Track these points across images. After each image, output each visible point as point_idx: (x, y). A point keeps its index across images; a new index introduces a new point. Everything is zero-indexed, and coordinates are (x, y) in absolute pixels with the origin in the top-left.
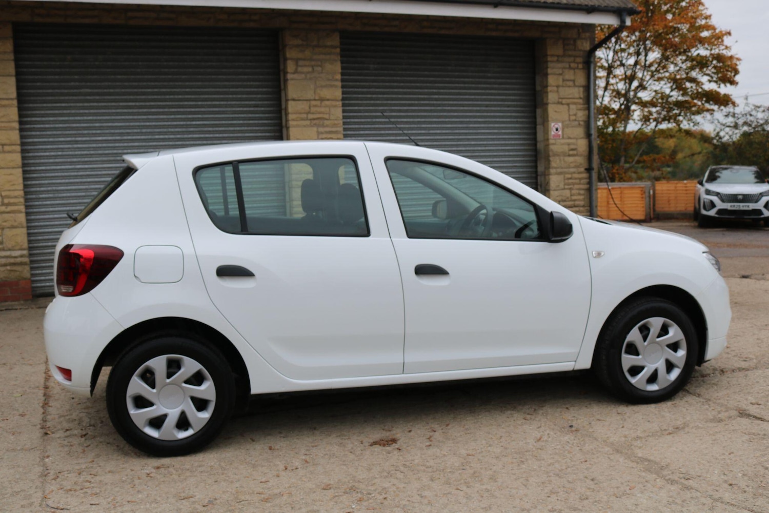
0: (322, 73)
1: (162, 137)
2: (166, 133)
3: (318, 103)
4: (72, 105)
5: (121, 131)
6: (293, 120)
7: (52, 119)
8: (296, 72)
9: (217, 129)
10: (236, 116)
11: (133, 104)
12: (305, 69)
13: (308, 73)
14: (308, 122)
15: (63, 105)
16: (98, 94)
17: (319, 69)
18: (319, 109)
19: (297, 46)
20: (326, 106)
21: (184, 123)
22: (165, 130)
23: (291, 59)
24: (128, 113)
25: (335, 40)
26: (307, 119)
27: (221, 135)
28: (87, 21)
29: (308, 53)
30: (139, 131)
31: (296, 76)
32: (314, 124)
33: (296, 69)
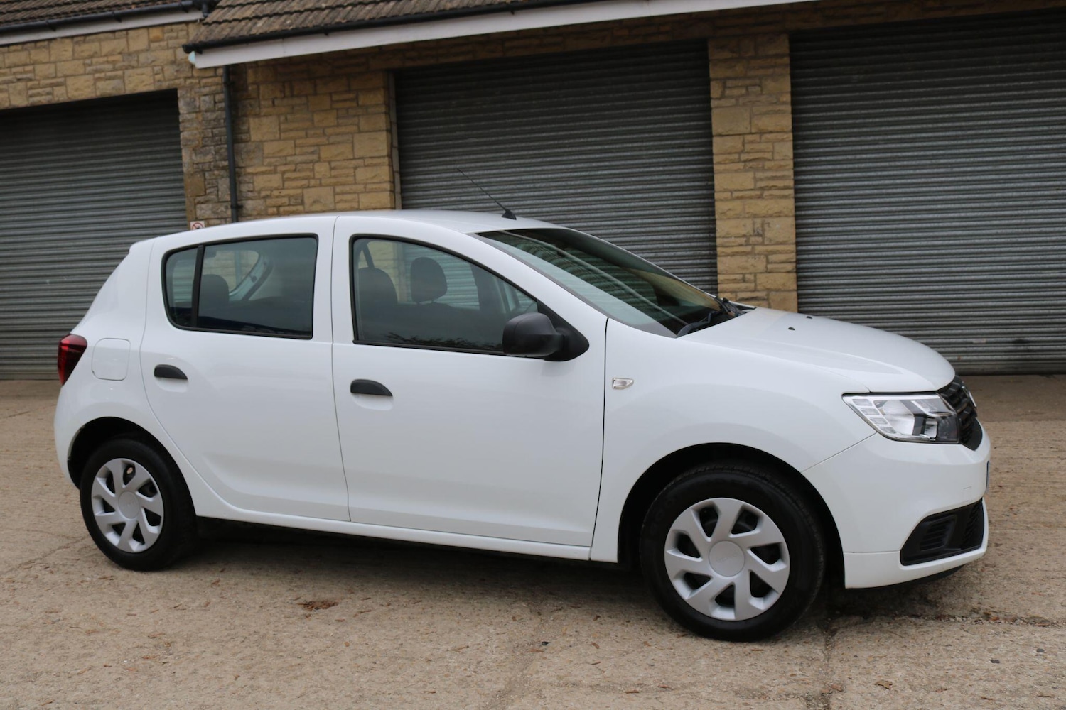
0: (761, 94)
1: (559, 192)
2: (564, 187)
3: (756, 137)
4: (457, 158)
5: (511, 187)
6: (719, 163)
7: (435, 176)
8: (722, 97)
9: (629, 179)
10: (654, 160)
11: (525, 153)
12: (736, 92)
13: (742, 96)
14: (741, 165)
15: (448, 159)
16: (485, 144)
17: (758, 89)
18: (756, 146)
19: (726, 60)
20: (768, 141)
21: (587, 173)
22: (564, 183)
23: (716, 79)
24: (520, 164)
25: (783, 46)
26: (739, 161)
27: (634, 187)
28: (460, 59)
29: (739, 69)
30: (532, 185)
31: (723, 102)
32: (751, 168)
33: (723, 93)
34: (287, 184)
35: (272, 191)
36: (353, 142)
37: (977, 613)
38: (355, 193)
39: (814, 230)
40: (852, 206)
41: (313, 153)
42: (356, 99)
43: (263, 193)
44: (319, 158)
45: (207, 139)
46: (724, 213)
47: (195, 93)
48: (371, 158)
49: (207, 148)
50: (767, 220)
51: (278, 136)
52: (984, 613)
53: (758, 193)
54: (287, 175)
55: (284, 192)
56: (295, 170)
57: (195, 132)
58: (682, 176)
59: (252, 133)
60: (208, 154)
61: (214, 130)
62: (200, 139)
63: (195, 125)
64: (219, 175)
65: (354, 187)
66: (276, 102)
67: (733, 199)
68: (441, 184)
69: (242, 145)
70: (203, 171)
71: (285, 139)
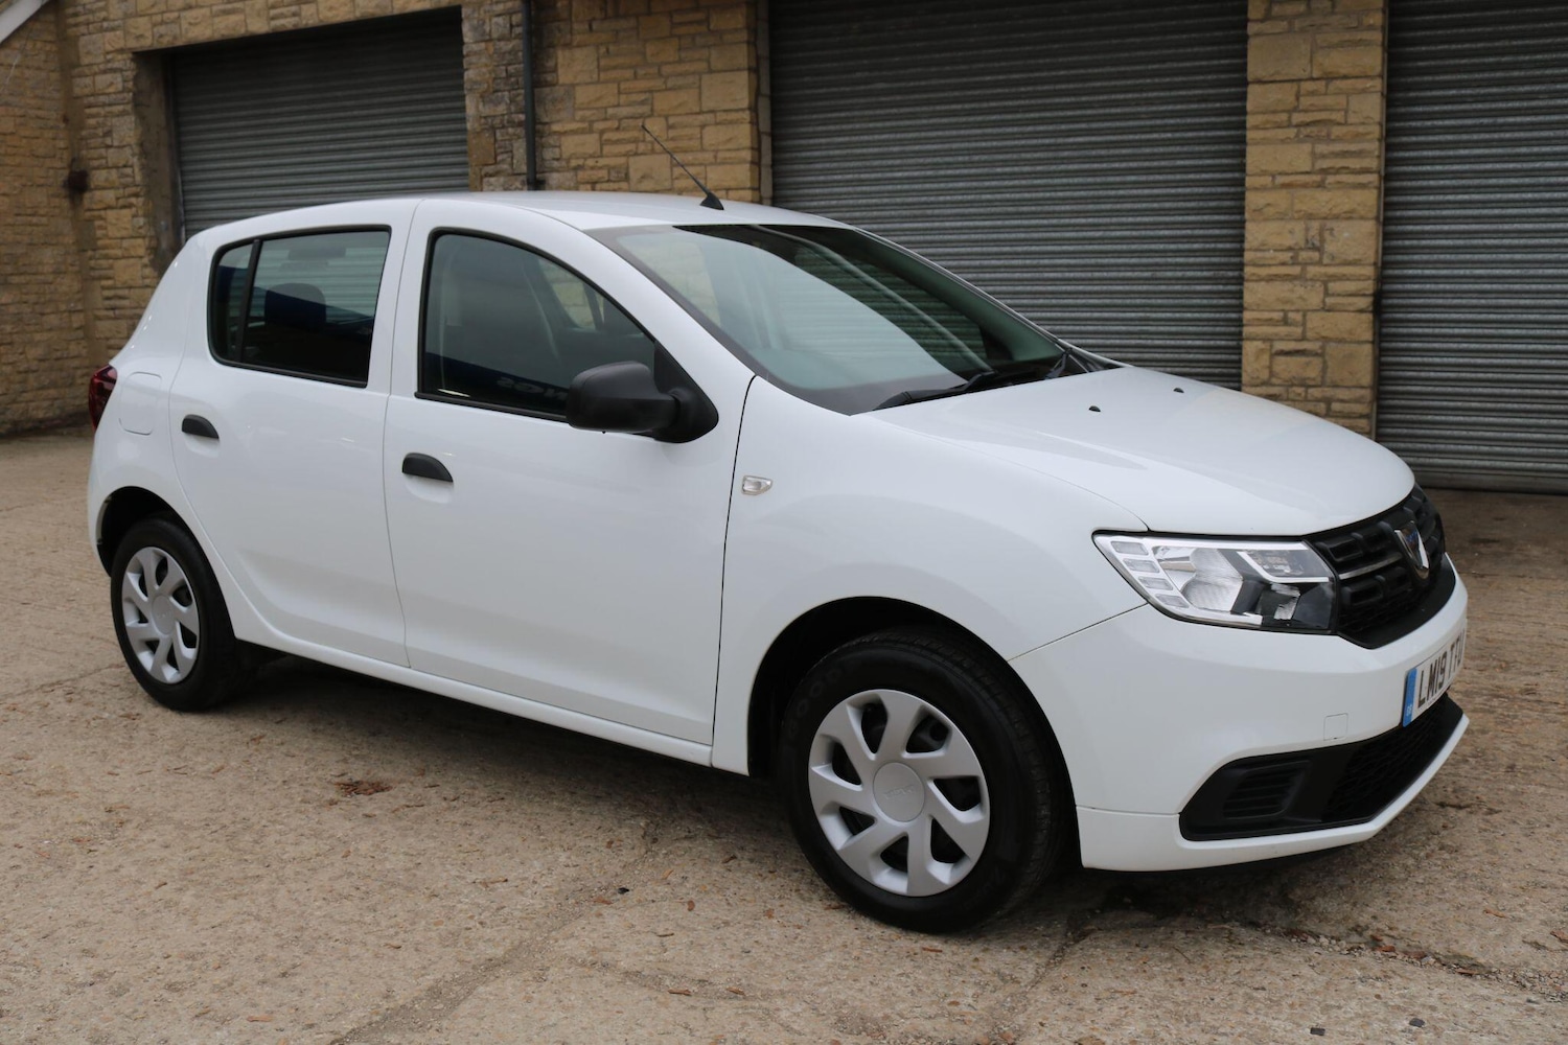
0: (1333, 13)
1: (1007, 170)
2: (1016, 163)
3: (1320, 85)
4: (856, 113)
5: (934, 160)
6: (1256, 128)
7: (823, 141)
8: (1267, 17)
9: (1117, 152)
10: (1159, 122)
11: (959, 107)
12: (1290, 9)
13: (1299, 15)
14: (1292, 132)
15: (843, 114)
16: (899, 91)
18: (1315, 100)
20: (1339, 93)
21: (1052, 141)
22: (1015, 156)
24: (951, 124)
26: (1289, 125)
27: (1124, 165)
30: (967, 158)
31: (1266, 27)
32: (1308, 136)
33: (1268, 10)
34: (607, 149)
35: (585, 159)
36: (700, 87)
37: (1360, 934)
38: (700, 164)
39: (1415, 242)
40: (1484, 204)
41: (642, 103)
42: (707, 21)
43: (574, 163)
44: (652, 110)
45: (499, 81)
46: (1258, 211)
47: (485, 12)
48: (725, 111)
49: (500, 94)
50: (1329, 224)
51: (595, 76)
52: (1372, 936)
53: (1317, 178)
54: (605, 136)
55: (602, 162)
56: (618, 129)
57: (484, 70)
58: (1203, 148)
59: (560, 71)
60: (500, 103)
61: (510, 68)
62: (490, 81)
63: (484, 60)
64: (514, 134)
65: (701, 156)
66: (594, 27)
67: (1275, 188)
68: (831, 153)
69: (547, 90)
70: (493, 129)
71: (606, 82)
